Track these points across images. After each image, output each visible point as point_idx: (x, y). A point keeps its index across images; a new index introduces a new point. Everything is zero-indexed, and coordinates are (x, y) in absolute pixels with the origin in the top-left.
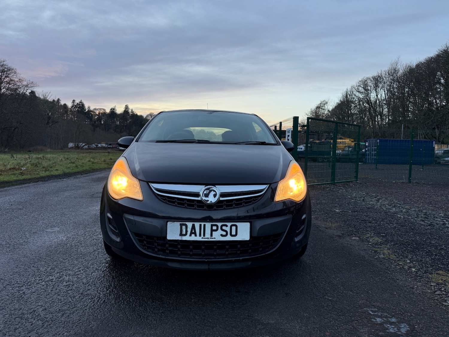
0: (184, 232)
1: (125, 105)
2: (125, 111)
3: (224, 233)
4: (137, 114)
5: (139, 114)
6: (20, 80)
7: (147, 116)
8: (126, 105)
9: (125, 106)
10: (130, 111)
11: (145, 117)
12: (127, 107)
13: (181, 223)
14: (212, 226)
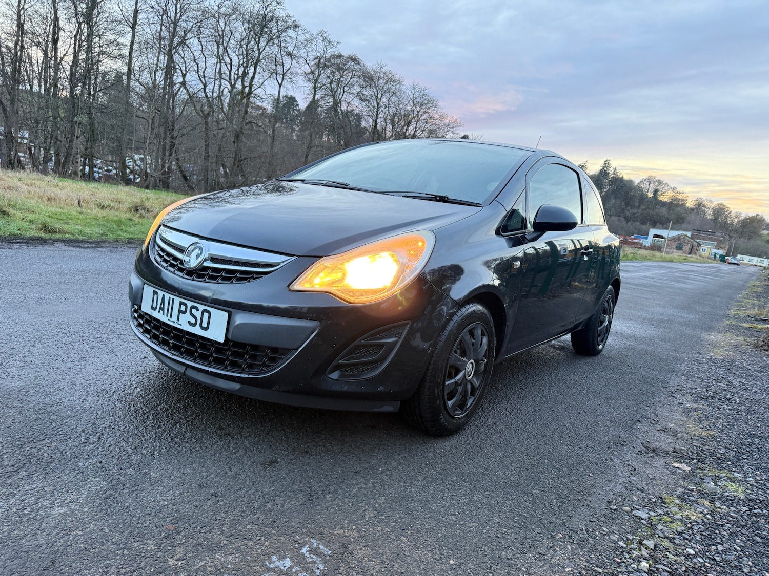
0: (154, 306)
1: (605, 159)
2: (601, 171)
3: (193, 321)
4: (622, 177)
5: (626, 177)
6: (442, 118)
7: (642, 181)
8: (606, 161)
9: (603, 163)
10: (611, 171)
11: (636, 184)
12: (607, 164)
13: (154, 289)
14: (181, 303)
